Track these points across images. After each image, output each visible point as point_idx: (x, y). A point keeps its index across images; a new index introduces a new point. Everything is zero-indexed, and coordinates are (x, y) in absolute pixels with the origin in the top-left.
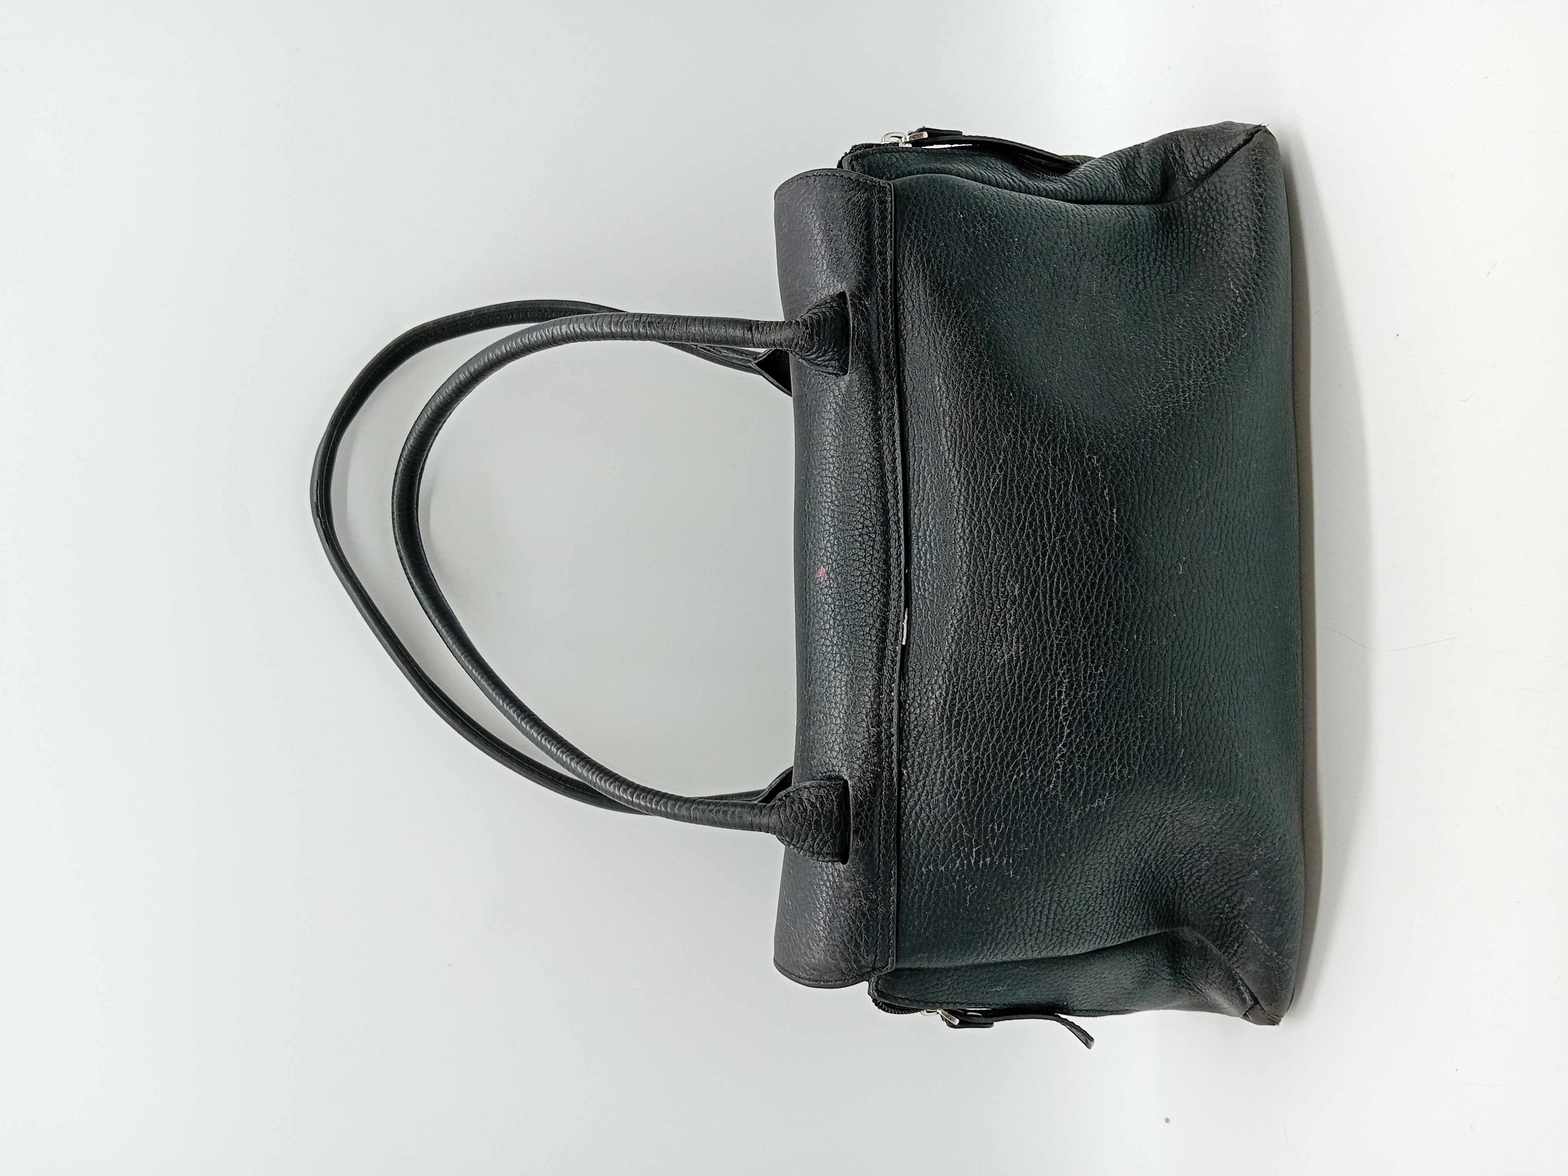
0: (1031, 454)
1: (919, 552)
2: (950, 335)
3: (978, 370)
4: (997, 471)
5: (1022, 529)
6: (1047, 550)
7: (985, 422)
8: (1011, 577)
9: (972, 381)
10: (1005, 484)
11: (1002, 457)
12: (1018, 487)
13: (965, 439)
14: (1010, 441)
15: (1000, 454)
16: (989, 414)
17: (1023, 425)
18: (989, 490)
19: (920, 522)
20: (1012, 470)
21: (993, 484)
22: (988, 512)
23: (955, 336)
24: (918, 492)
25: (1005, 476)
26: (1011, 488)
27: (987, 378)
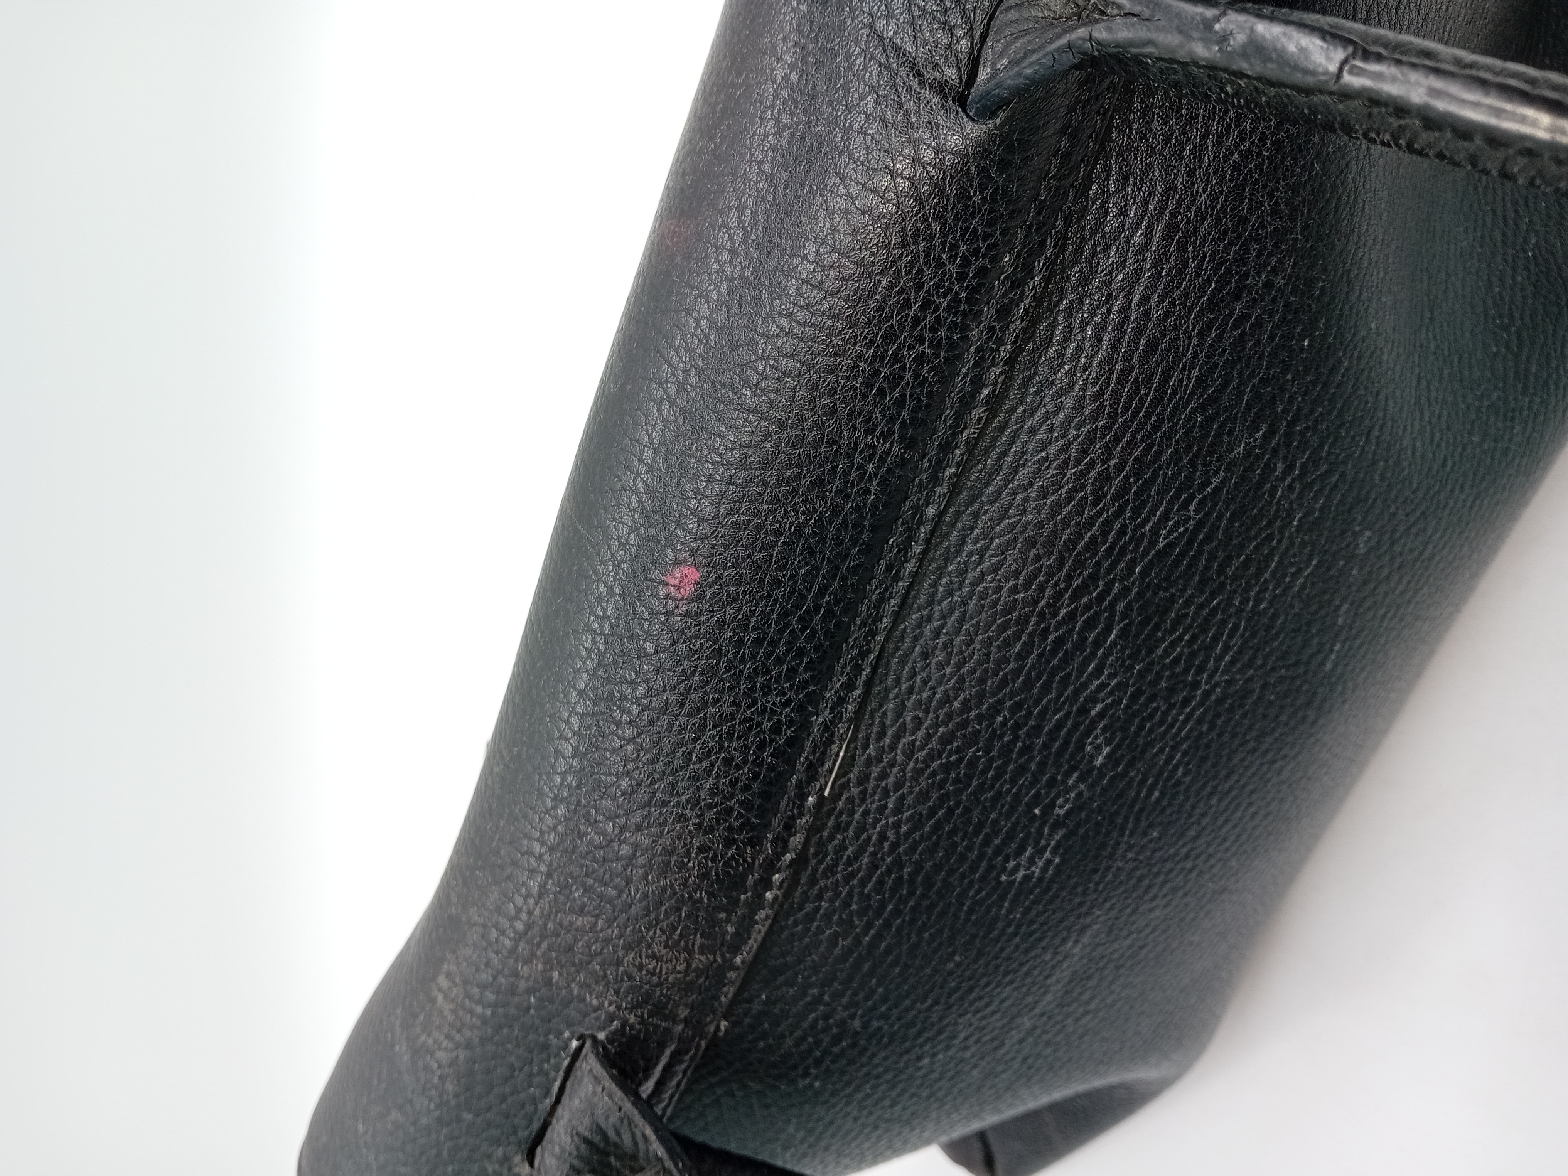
0: (1272, 494)
1: (931, 602)
2: (1252, 132)
3: (1270, 255)
4: (1192, 508)
5: (1173, 644)
6: (1195, 696)
7: (1225, 386)
8: (1104, 730)
9: (1246, 275)
10: (1190, 542)
11: (1216, 481)
12: (1212, 557)
13: (1164, 410)
14: (1248, 453)
15: (1216, 473)
16: (1240, 374)
17: (1291, 424)
18: (1153, 543)
19: (964, 543)
20: (1220, 517)
21: (1170, 533)
22: (1126, 591)
23: (1263, 139)
24: (991, 475)
25: (1200, 524)
26: (1200, 552)
27: (1280, 281)
